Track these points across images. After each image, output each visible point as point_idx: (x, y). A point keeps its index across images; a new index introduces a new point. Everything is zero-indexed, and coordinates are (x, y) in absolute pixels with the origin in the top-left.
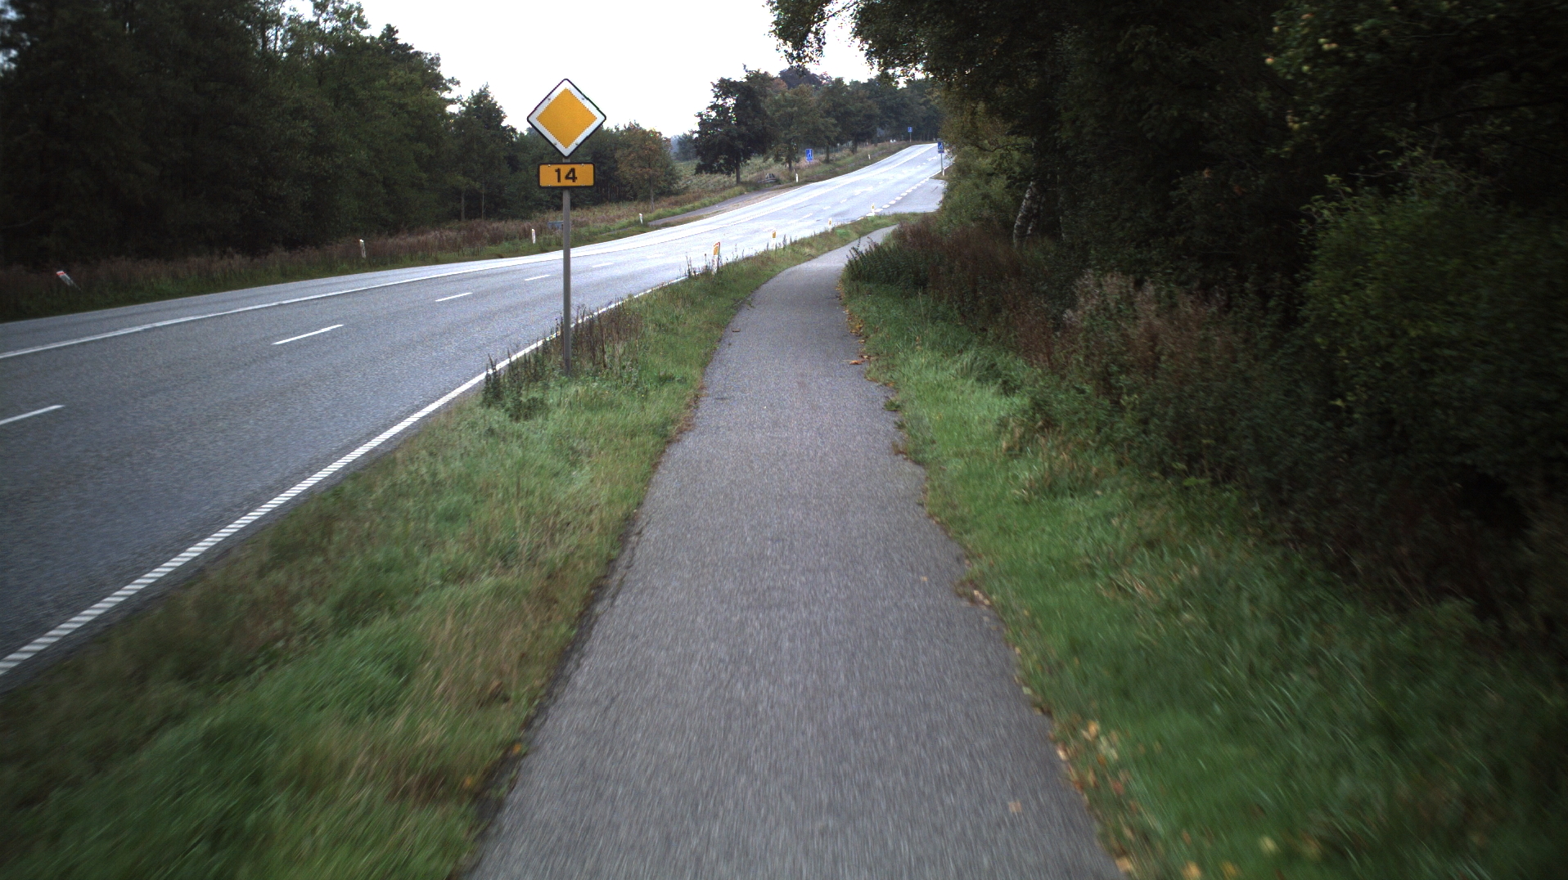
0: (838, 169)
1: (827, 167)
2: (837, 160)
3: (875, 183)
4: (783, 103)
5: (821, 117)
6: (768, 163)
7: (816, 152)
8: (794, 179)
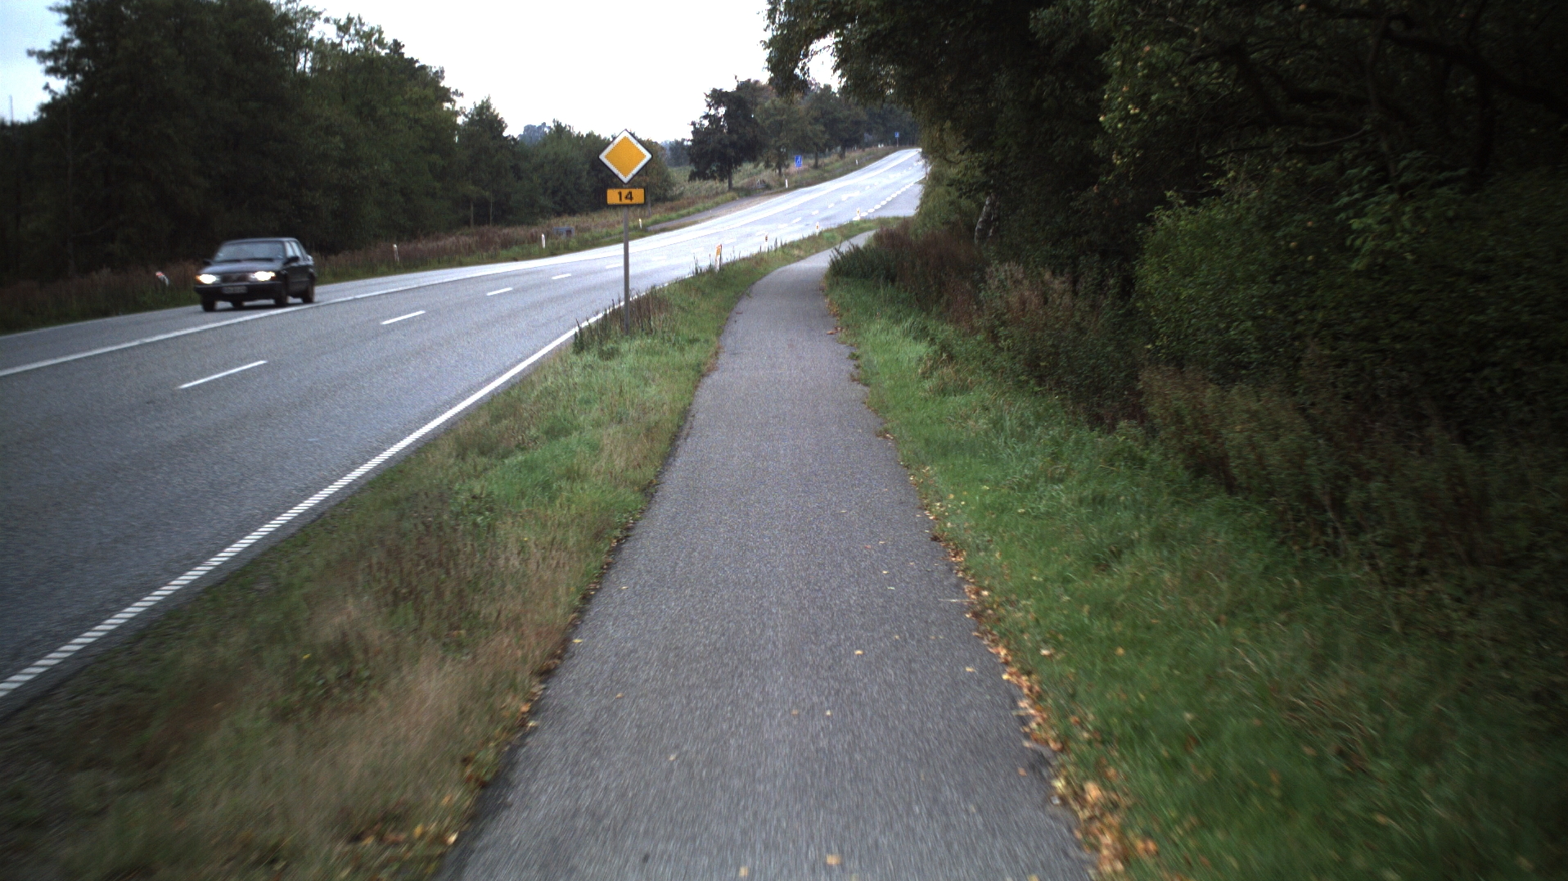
0: (826, 175)
1: (816, 173)
2: (826, 165)
3: (863, 188)
4: (772, 111)
5: (810, 123)
6: (758, 168)
7: (805, 157)
8: (784, 184)
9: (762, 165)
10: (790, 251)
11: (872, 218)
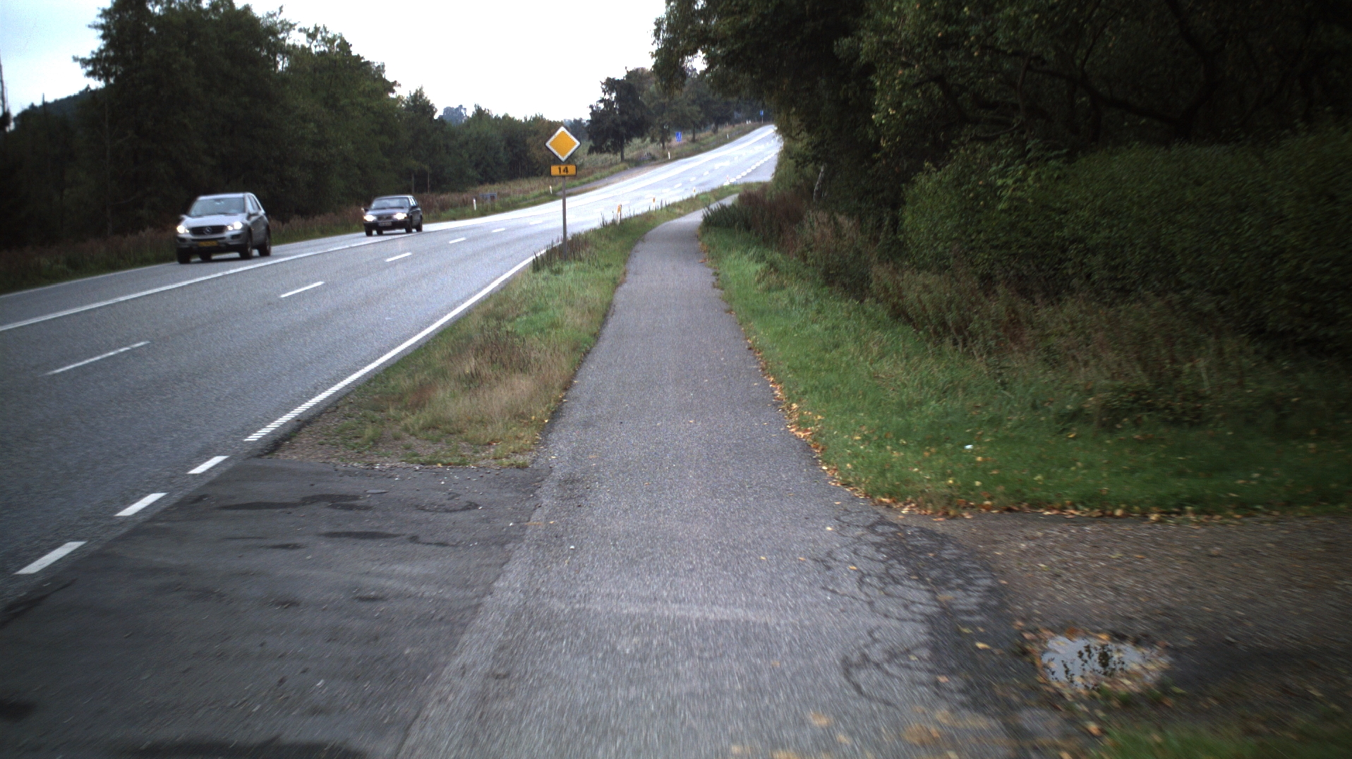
0: (702, 147)
1: (694, 146)
2: (702, 139)
3: (732, 159)
4: (655, 95)
5: (688, 105)
6: (646, 143)
7: (684, 133)
8: (667, 156)
9: (648, 139)
10: (673, 210)
11: (739, 183)
